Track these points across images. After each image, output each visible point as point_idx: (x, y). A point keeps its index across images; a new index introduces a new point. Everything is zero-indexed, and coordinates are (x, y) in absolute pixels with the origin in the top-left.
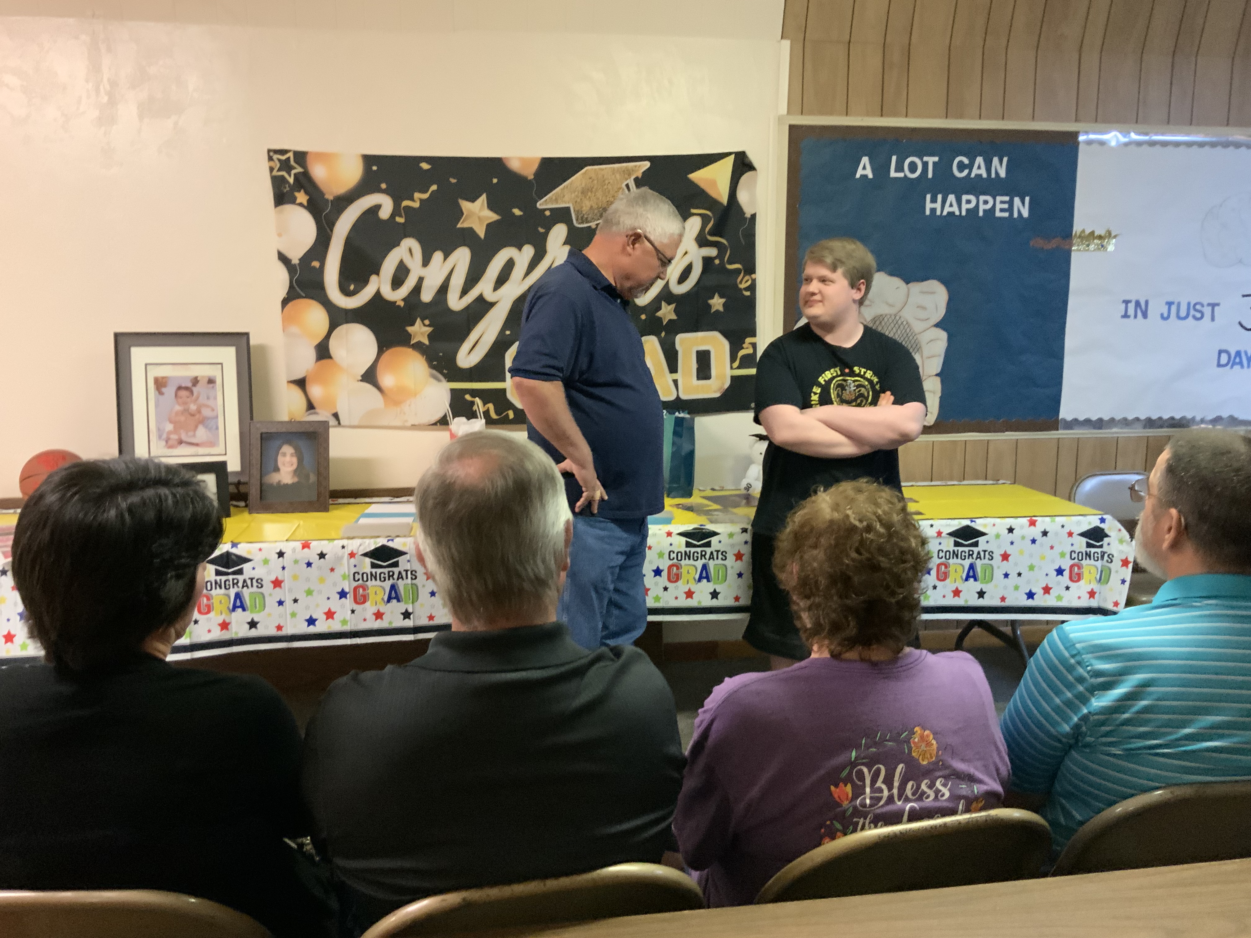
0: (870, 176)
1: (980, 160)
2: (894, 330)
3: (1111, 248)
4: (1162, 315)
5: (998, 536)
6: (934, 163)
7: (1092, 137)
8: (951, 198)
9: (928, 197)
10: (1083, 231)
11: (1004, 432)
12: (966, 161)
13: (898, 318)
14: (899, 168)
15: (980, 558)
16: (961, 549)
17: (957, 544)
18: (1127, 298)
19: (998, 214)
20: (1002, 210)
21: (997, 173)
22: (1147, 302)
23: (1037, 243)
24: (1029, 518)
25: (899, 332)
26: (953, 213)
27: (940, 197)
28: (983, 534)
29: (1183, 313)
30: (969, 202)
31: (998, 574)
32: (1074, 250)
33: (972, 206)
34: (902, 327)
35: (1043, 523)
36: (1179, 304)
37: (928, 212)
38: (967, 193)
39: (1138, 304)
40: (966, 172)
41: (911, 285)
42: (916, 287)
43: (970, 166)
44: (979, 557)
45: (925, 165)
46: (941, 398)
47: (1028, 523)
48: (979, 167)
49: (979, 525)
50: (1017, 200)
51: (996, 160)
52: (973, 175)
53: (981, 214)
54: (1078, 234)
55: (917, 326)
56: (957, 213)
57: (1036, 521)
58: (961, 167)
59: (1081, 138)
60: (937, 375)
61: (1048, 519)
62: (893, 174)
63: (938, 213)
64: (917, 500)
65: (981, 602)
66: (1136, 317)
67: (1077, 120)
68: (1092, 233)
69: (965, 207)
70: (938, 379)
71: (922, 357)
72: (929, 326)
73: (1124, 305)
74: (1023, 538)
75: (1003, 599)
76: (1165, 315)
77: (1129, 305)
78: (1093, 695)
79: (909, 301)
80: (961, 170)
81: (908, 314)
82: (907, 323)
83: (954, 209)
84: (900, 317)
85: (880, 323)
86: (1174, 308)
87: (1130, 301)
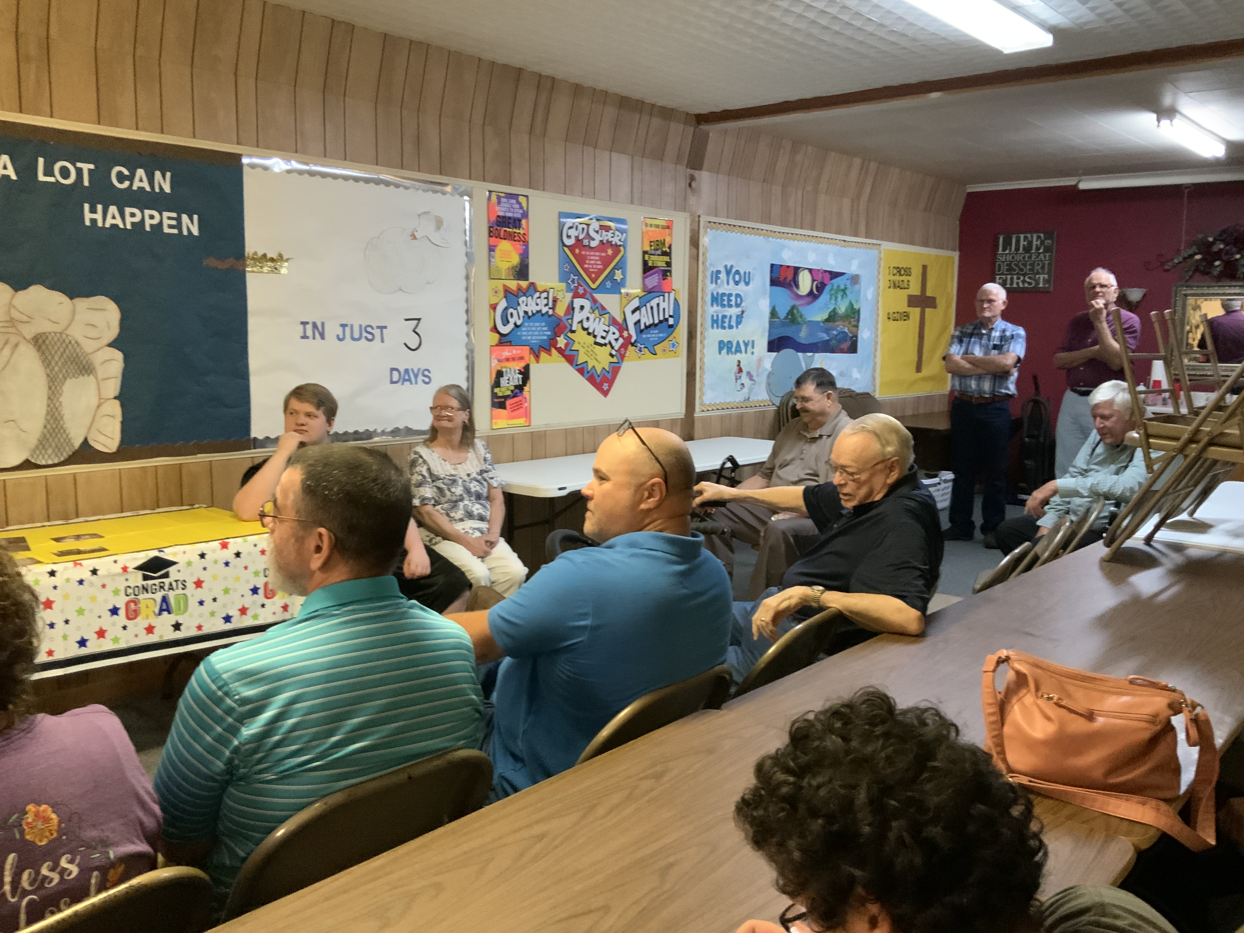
0: (14, 177)
1: (140, 172)
2: (62, 350)
3: (284, 271)
4: (338, 336)
5: (189, 564)
6: (90, 171)
7: (256, 161)
8: (113, 209)
9: (87, 206)
10: (256, 253)
11: (195, 454)
12: (126, 172)
13: (64, 336)
14: (49, 172)
15: (173, 589)
16: (150, 582)
17: (146, 578)
18: (305, 320)
19: (166, 230)
20: (171, 227)
21: (161, 188)
22: (323, 324)
23: (211, 262)
24: (220, 541)
25: (67, 352)
26: (117, 226)
27: (100, 207)
28: (173, 563)
29: (356, 335)
30: (133, 215)
31: (193, 603)
32: (249, 272)
33: (137, 219)
34: (70, 346)
35: (235, 545)
36: (352, 326)
37: (88, 223)
38: (131, 206)
39: (315, 326)
40: (127, 184)
41: (76, 300)
42: (82, 303)
43: (131, 178)
44: (171, 588)
45: (79, 171)
46: (122, 423)
47: (220, 546)
48: (141, 180)
49: (167, 555)
50: (185, 217)
51: (158, 174)
52: (135, 188)
53: (148, 228)
54: (251, 255)
55: (88, 346)
56: (121, 226)
57: (228, 543)
58: (121, 178)
59: (245, 161)
60: (115, 398)
61: (239, 540)
62: (41, 178)
63: (100, 224)
64: (102, 535)
65: (178, 635)
66: (314, 338)
67: (238, 142)
68: (265, 255)
69: (129, 220)
70: (117, 403)
71: (96, 378)
72: (102, 346)
73: (301, 327)
74: (216, 562)
75: (199, 628)
76: (341, 337)
77: (307, 326)
78: (243, 724)
79: (78, 317)
80: (121, 181)
81: (77, 333)
82: (76, 342)
83: (118, 222)
84: (67, 335)
85: (44, 342)
86: (348, 329)
87: (307, 323)
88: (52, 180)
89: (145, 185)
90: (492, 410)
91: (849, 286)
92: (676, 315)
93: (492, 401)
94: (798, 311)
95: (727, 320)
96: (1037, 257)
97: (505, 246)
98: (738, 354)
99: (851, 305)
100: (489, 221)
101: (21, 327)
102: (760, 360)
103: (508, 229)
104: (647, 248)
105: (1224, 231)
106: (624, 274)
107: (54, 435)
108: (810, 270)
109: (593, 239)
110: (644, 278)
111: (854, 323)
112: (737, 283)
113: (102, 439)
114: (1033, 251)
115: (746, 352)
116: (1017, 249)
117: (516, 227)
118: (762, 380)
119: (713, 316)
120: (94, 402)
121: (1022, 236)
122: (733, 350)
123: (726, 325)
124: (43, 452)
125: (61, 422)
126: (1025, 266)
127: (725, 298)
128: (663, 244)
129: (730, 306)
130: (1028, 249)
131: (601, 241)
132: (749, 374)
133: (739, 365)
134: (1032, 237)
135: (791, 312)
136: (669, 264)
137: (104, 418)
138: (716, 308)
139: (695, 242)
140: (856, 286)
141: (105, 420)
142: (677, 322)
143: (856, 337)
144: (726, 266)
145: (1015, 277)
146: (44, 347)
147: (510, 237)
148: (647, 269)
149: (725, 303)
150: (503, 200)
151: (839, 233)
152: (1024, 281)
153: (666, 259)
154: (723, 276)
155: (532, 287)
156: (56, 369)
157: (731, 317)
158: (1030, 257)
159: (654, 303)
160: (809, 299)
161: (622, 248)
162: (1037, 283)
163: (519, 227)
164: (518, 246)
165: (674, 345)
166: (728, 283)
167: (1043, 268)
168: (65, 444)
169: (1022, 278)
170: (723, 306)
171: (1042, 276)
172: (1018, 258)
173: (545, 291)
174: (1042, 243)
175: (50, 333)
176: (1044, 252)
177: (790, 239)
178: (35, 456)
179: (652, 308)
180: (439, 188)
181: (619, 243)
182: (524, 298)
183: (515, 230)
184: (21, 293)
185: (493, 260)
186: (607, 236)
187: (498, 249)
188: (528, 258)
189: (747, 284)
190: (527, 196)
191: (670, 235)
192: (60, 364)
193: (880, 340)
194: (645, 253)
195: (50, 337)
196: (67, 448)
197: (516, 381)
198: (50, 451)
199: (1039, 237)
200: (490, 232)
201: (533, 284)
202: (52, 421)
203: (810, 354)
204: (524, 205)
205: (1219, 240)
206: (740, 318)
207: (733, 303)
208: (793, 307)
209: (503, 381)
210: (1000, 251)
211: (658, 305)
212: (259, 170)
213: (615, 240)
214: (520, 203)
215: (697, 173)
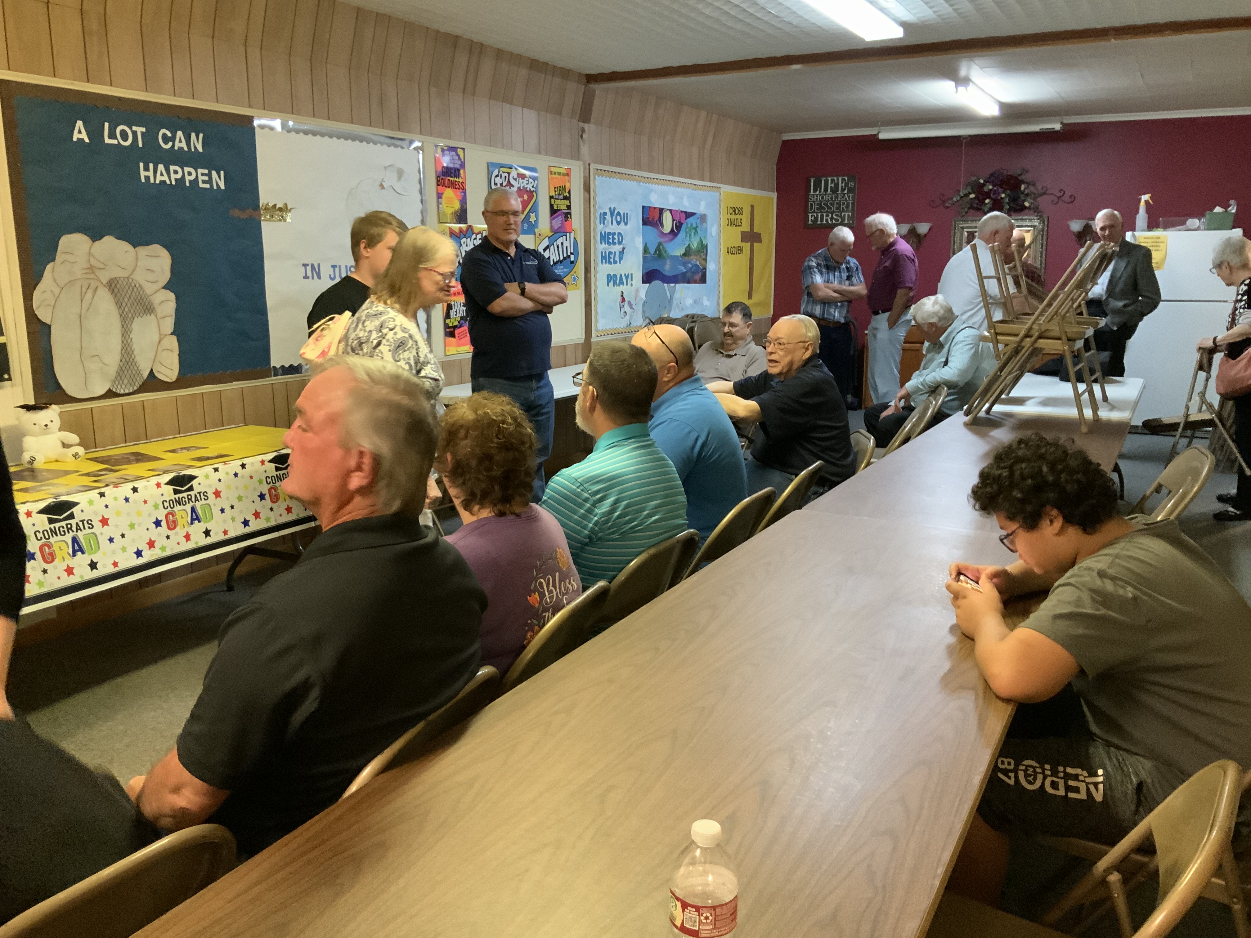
0: (87, 140)
1: (180, 134)
2: (129, 292)
3: (290, 219)
4: (328, 276)
6: (142, 133)
7: (263, 122)
8: (161, 167)
9: (141, 165)
10: (267, 204)
11: (232, 382)
12: (169, 134)
13: (130, 280)
18: (306, 263)
19: (201, 185)
20: (204, 182)
21: (195, 148)
22: (319, 265)
23: (236, 213)
25: (134, 294)
26: (165, 182)
27: (151, 165)
30: (176, 172)
32: (263, 220)
33: (179, 176)
34: (135, 289)
36: (339, 267)
37: (143, 180)
38: (174, 164)
39: (313, 266)
40: (170, 144)
41: (137, 248)
42: (143, 251)
43: (173, 139)
45: (135, 133)
46: (180, 355)
48: (180, 141)
50: (214, 173)
51: (193, 135)
52: (176, 148)
53: (188, 184)
54: (265, 206)
55: (149, 289)
56: (168, 182)
59: (256, 123)
60: (172, 334)
62: (107, 141)
63: (152, 181)
66: (313, 278)
67: (250, 106)
68: (275, 205)
69: (173, 177)
70: (174, 338)
71: (156, 317)
72: (159, 288)
73: (303, 268)
76: (331, 276)
77: (307, 267)
79: (139, 264)
80: (166, 143)
81: (140, 277)
82: (140, 285)
83: (165, 178)
84: (133, 280)
85: (116, 285)
86: (337, 270)
87: (308, 265)
88: (115, 142)
89: (184, 145)
90: (445, 339)
91: (699, 225)
92: (575, 253)
93: (445, 330)
94: (664, 248)
95: (612, 256)
96: (843, 197)
97: (449, 193)
98: (621, 286)
99: (701, 240)
100: (436, 172)
101: (98, 273)
102: (637, 291)
103: (451, 179)
104: (553, 194)
105: (992, 175)
106: (536, 216)
107: (128, 367)
108: (671, 211)
109: (513, 186)
110: (551, 220)
111: (704, 257)
112: (618, 223)
113: (163, 369)
114: (840, 192)
115: (627, 284)
116: (826, 190)
117: (455, 176)
118: (639, 308)
119: (602, 252)
120: (156, 338)
121: (830, 179)
122: (618, 282)
123: (612, 260)
124: (121, 382)
125: (133, 356)
126: (832, 204)
127: (611, 237)
128: (564, 188)
129: (614, 244)
130: (835, 190)
131: (519, 188)
132: (629, 302)
133: (622, 296)
134: (838, 180)
135: (658, 249)
136: (569, 207)
137: (165, 351)
138: (604, 246)
139: (587, 188)
140: (704, 224)
141: (165, 353)
142: (577, 257)
143: (705, 269)
144: (610, 209)
145: (825, 214)
146: (116, 291)
147: (452, 185)
148: (553, 211)
149: (611, 241)
150: (447, 152)
151: (691, 177)
152: (832, 219)
153: (567, 202)
154: (608, 217)
155: (470, 230)
156: (127, 309)
157: (615, 253)
158: (836, 197)
159: (559, 242)
160: (671, 236)
161: (534, 193)
163: (458, 176)
164: (458, 193)
165: (575, 279)
166: (612, 223)
167: (847, 207)
168: (136, 376)
169: (830, 215)
170: (609, 243)
171: (847, 214)
172: (827, 198)
173: (479, 233)
174: (846, 185)
175: (120, 278)
176: (848, 193)
177: (656, 183)
178: (115, 386)
179: (558, 246)
180: (398, 143)
181: (532, 189)
182: (464, 240)
183: (455, 179)
184: (97, 243)
185: (440, 206)
186: (523, 183)
187: (444, 196)
188: (466, 203)
189: (626, 224)
190: (463, 149)
191: (569, 181)
192: (129, 304)
193: (722, 271)
194: (551, 197)
195: (120, 282)
196: (138, 379)
197: (461, 312)
198: (126, 381)
199: (843, 180)
200: (438, 181)
201: (470, 227)
202: (125, 356)
203: (672, 285)
204: (462, 157)
205: (988, 182)
206: (622, 253)
207: (616, 241)
208: (660, 244)
209: (452, 313)
210: (812, 193)
211: (562, 243)
212: (267, 130)
213: (529, 187)
214: (458, 155)
215: (586, 126)
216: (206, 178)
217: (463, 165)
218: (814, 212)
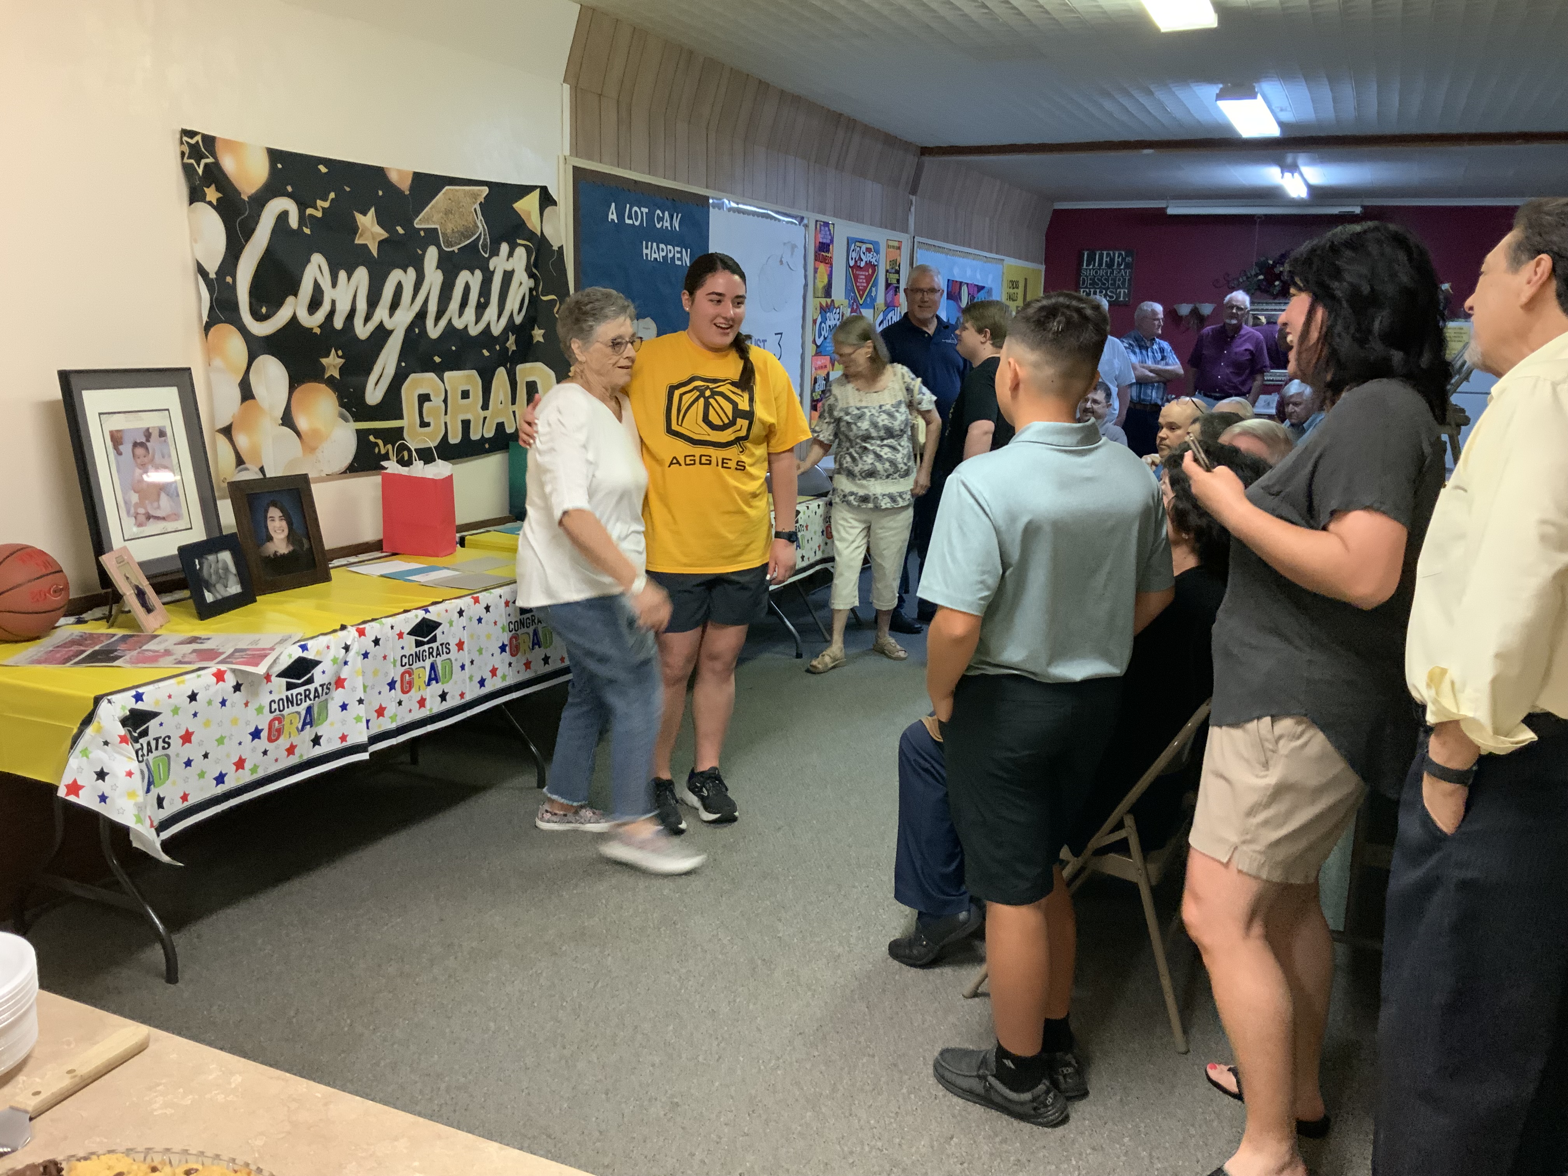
0: (616, 221)
1: (666, 213)
6: (646, 214)
8: (655, 245)
9: (645, 242)
12: (661, 215)
14: (630, 216)
19: (676, 262)
20: (678, 259)
21: (675, 227)
26: (656, 259)
27: (650, 244)
30: (663, 250)
33: (664, 254)
37: (645, 257)
38: (662, 242)
40: (661, 224)
42: (642, 324)
43: (663, 219)
45: (642, 213)
48: (667, 220)
50: (684, 251)
51: (675, 215)
52: (664, 227)
53: (669, 261)
56: (658, 260)
58: (659, 219)
59: (710, 202)
63: (649, 258)
67: (707, 187)
69: (661, 254)
83: (656, 256)
88: (630, 222)
89: (668, 224)
93: (811, 404)
96: (1119, 272)
97: (822, 267)
100: (815, 247)
103: (824, 254)
104: (888, 268)
106: (876, 290)
108: (968, 285)
110: (886, 294)
114: (1115, 267)
116: (1100, 264)
121: (1105, 253)
126: (1107, 280)
128: (896, 263)
130: (1110, 265)
134: (1114, 254)
136: (898, 280)
147: (824, 260)
148: (888, 285)
150: (822, 228)
151: (982, 249)
153: (897, 275)
155: (833, 304)
158: (1112, 273)
159: (889, 316)
162: (1118, 296)
163: (828, 251)
164: (828, 268)
167: (1123, 283)
171: (1122, 291)
172: (1101, 273)
173: (838, 307)
174: (1124, 259)
176: (1124, 269)
177: (960, 256)
179: (889, 321)
182: (829, 314)
183: (827, 254)
185: (816, 281)
187: (819, 271)
188: (832, 277)
190: (833, 224)
191: (900, 255)
194: (887, 271)
199: (1120, 255)
200: (816, 256)
201: (833, 301)
204: (832, 232)
205: (1279, 263)
209: (817, 387)
210: (1085, 267)
211: (892, 318)
212: (716, 207)
214: (830, 230)
215: (914, 198)
216: (679, 255)
217: (832, 241)
218: (1086, 287)
